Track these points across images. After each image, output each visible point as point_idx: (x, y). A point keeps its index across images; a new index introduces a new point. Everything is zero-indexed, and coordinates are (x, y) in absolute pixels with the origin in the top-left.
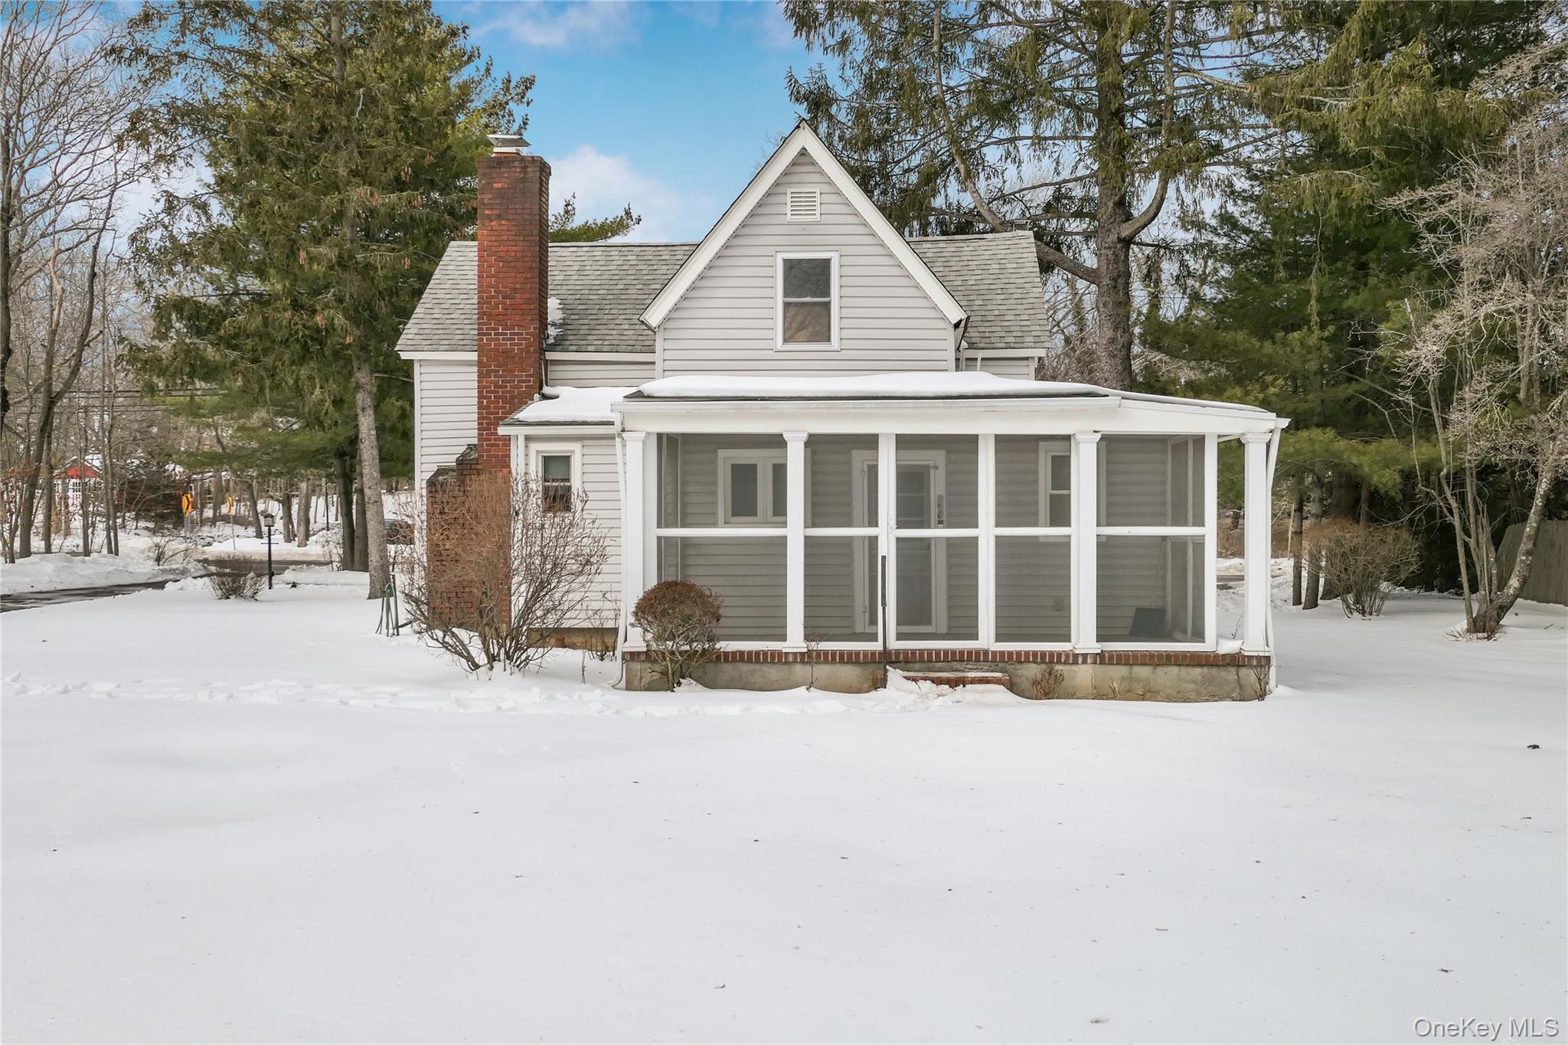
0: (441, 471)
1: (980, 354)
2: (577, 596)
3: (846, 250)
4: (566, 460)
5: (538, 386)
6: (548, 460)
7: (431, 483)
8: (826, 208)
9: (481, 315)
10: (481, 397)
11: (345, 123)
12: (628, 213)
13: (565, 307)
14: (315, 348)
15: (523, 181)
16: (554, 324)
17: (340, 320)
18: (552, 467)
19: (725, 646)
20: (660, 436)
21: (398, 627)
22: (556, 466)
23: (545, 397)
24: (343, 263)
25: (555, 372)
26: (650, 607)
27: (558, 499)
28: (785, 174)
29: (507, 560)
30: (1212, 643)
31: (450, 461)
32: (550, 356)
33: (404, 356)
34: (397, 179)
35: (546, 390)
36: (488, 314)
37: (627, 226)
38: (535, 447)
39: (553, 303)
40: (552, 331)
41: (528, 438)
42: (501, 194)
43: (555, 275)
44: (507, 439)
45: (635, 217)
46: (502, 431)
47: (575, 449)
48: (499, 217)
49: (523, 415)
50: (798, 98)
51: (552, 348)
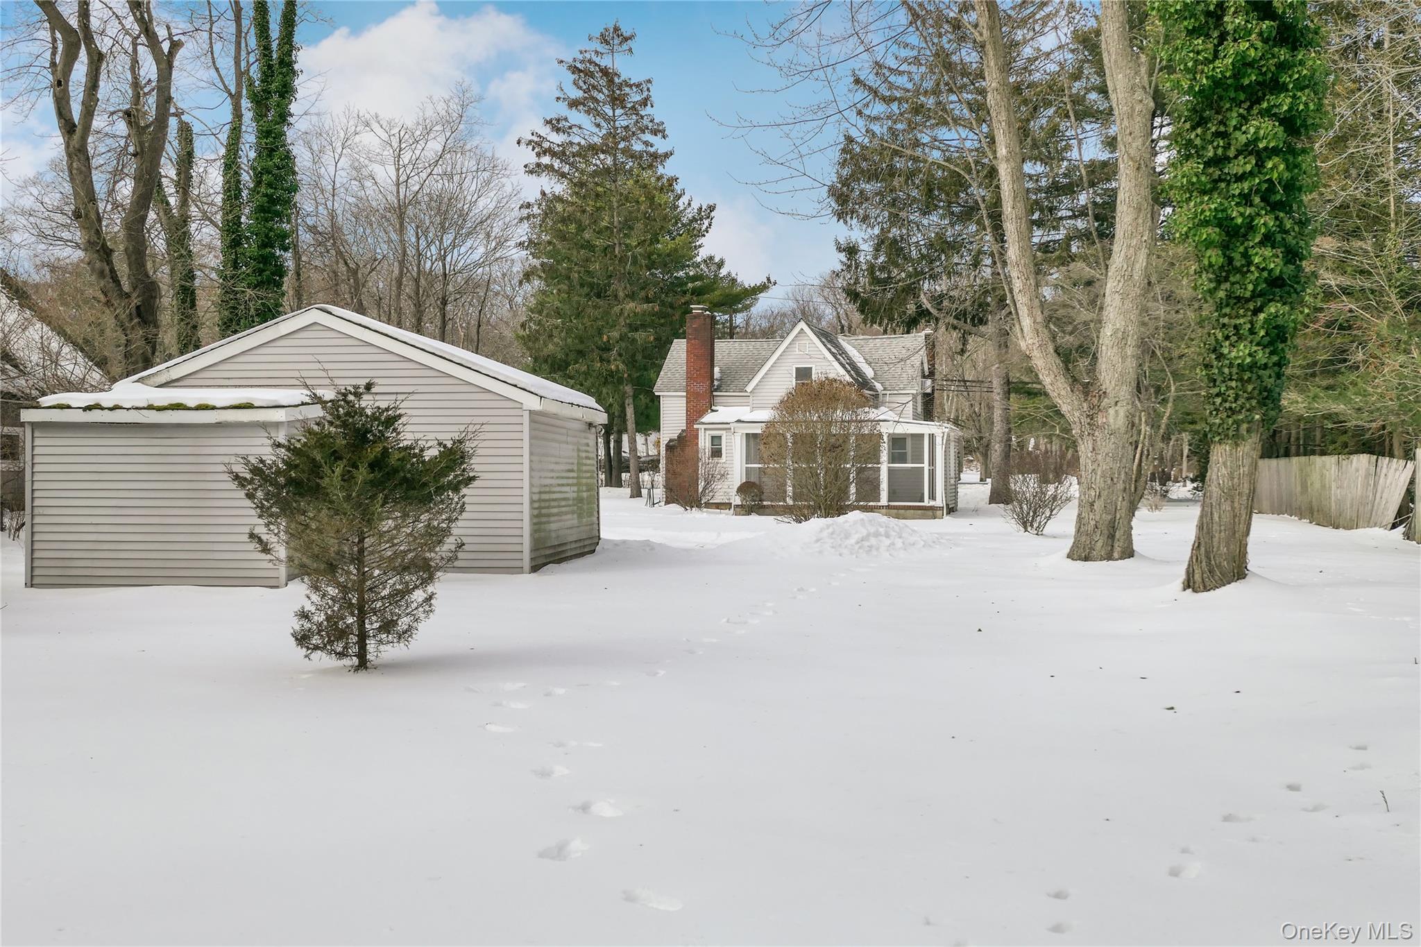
0: (671, 441)
1: (888, 392)
2: (719, 487)
3: (818, 364)
4: (720, 437)
5: (710, 406)
6: (713, 438)
7: (667, 446)
8: (811, 349)
9: (687, 378)
10: (687, 411)
11: (623, 272)
12: (768, 279)
13: (721, 372)
14: (610, 379)
15: (704, 324)
16: (717, 380)
17: (622, 366)
18: (715, 440)
19: (765, 503)
20: (747, 434)
21: (654, 504)
22: (716, 440)
23: (713, 411)
24: (622, 339)
25: (717, 400)
26: (742, 489)
27: (717, 453)
28: (796, 337)
29: (697, 474)
30: (927, 502)
31: (675, 436)
32: (715, 393)
33: (656, 394)
34: (647, 297)
35: (713, 408)
36: (690, 377)
37: (768, 287)
38: (708, 432)
39: (716, 370)
40: (716, 383)
41: (705, 429)
42: (695, 329)
43: (718, 356)
44: (698, 429)
45: (772, 281)
46: (695, 426)
47: (723, 433)
48: (695, 339)
49: (703, 420)
50: (840, 249)
51: (716, 390)
